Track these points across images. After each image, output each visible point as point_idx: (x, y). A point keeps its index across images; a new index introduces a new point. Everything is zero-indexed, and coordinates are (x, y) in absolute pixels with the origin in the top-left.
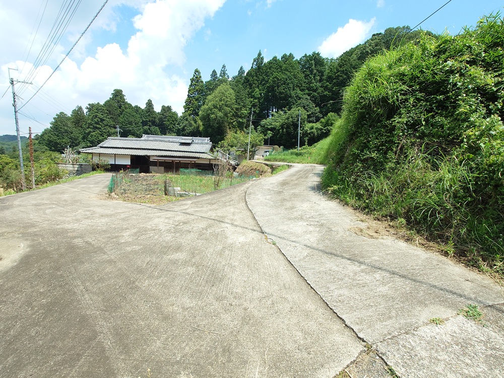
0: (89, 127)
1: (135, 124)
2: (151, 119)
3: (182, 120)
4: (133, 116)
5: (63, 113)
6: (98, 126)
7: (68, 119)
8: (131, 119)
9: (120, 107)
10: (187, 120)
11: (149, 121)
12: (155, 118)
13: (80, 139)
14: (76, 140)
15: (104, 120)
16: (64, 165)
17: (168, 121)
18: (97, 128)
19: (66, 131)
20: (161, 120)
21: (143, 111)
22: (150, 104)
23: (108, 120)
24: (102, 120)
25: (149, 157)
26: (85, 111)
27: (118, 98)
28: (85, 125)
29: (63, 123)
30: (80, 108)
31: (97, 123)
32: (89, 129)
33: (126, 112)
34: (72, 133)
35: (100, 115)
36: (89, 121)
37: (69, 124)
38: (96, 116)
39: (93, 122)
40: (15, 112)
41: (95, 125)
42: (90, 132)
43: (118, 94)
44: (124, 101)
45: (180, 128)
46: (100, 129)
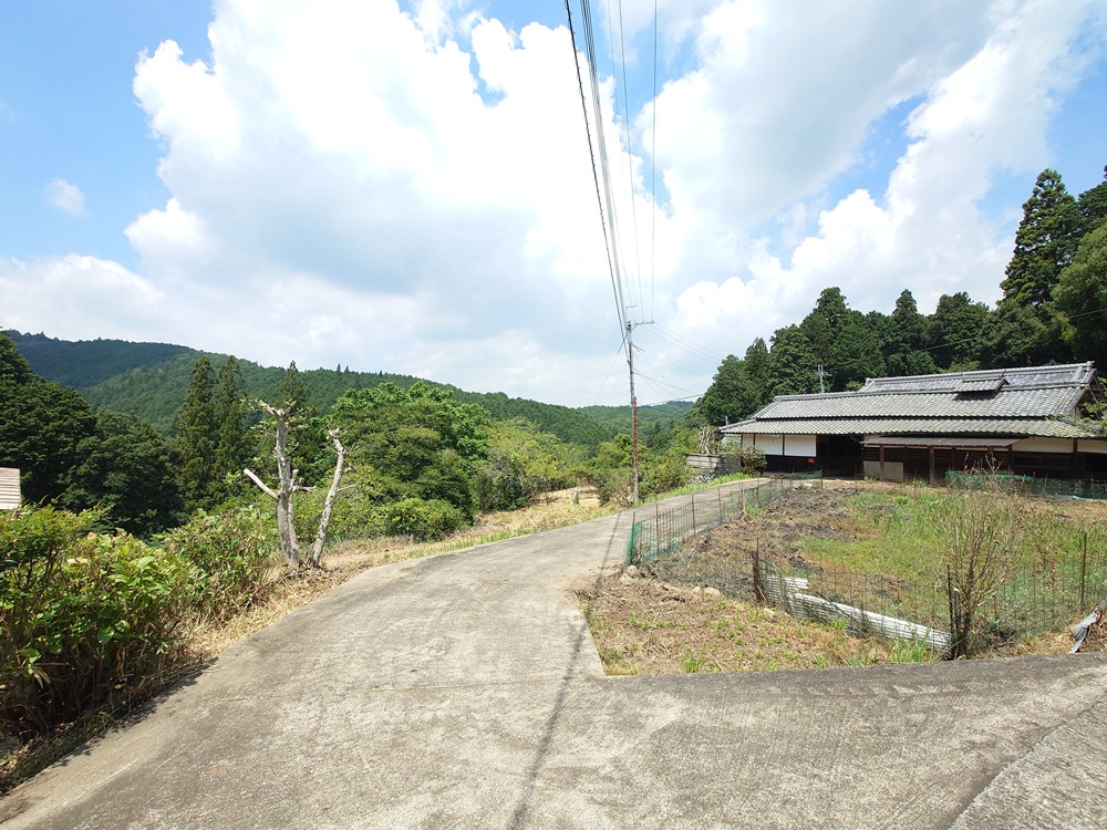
0: (772, 376)
1: (867, 354)
2: (908, 335)
3: (996, 323)
4: (861, 337)
5: (732, 356)
6: (788, 370)
7: (739, 365)
8: (856, 345)
9: (834, 324)
10: (1013, 319)
11: (904, 341)
12: (919, 331)
13: (757, 400)
14: (751, 401)
15: (800, 357)
16: (696, 458)
17: (955, 331)
18: (786, 375)
19: (736, 388)
20: (937, 333)
21: (886, 320)
22: (906, 301)
23: (808, 356)
24: (796, 358)
25: (861, 437)
26: (769, 345)
27: (831, 307)
28: (767, 371)
29: (732, 374)
30: (761, 342)
31: (785, 366)
32: (773, 380)
33: (845, 332)
34: (744, 390)
35: (793, 350)
36: (773, 365)
37: (741, 375)
38: (786, 351)
39: (779, 365)
40: (631, 373)
41: (782, 370)
42: (774, 384)
43: (829, 298)
44: (844, 312)
45: (990, 344)
46: (792, 375)
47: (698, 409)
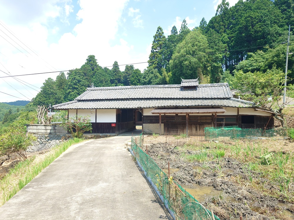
0: (69, 88)
1: (106, 82)
2: (117, 77)
4: (104, 75)
5: (50, 78)
6: (76, 86)
7: (54, 83)
8: (102, 78)
9: (93, 70)
12: (120, 76)
13: (62, 99)
15: (81, 81)
16: (35, 127)
17: (133, 77)
18: (75, 88)
19: (52, 93)
21: (110, 71)
22: (116, 65)
23: (84, 81)
24: (79, 81)
26: (67, 76)
27: (92, 62)
28: (67, 86)
29: (50, 87)
30: (63, 74)
31: (75, 84)
32: (69, 90)
33: (98, 73)
34: (56, 94)
35: (77, 77)
36: (69, 83)
37: (55, 87)
38: (75, 78)
39: (72, 84)
41: (74, 86)
42: (70, 92)
43: (91, 59)
44: (97, 66)
46: (77, 88)
47: (32, 103)
